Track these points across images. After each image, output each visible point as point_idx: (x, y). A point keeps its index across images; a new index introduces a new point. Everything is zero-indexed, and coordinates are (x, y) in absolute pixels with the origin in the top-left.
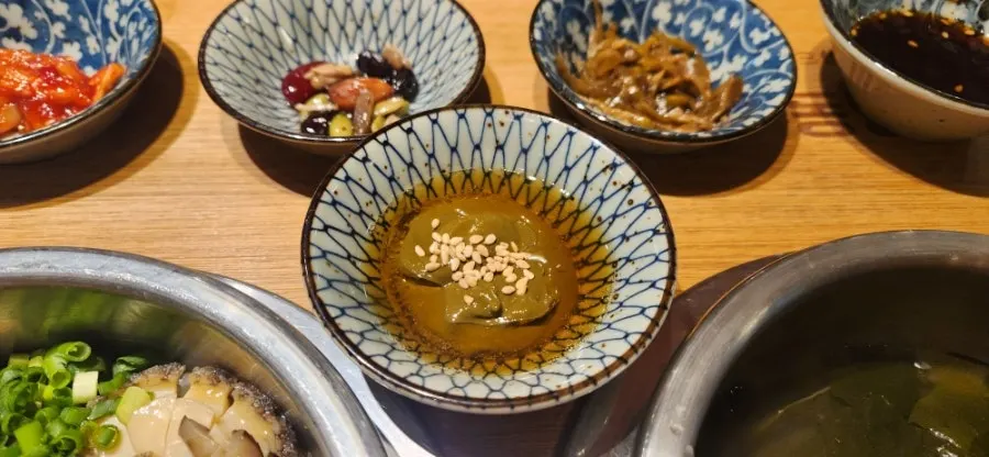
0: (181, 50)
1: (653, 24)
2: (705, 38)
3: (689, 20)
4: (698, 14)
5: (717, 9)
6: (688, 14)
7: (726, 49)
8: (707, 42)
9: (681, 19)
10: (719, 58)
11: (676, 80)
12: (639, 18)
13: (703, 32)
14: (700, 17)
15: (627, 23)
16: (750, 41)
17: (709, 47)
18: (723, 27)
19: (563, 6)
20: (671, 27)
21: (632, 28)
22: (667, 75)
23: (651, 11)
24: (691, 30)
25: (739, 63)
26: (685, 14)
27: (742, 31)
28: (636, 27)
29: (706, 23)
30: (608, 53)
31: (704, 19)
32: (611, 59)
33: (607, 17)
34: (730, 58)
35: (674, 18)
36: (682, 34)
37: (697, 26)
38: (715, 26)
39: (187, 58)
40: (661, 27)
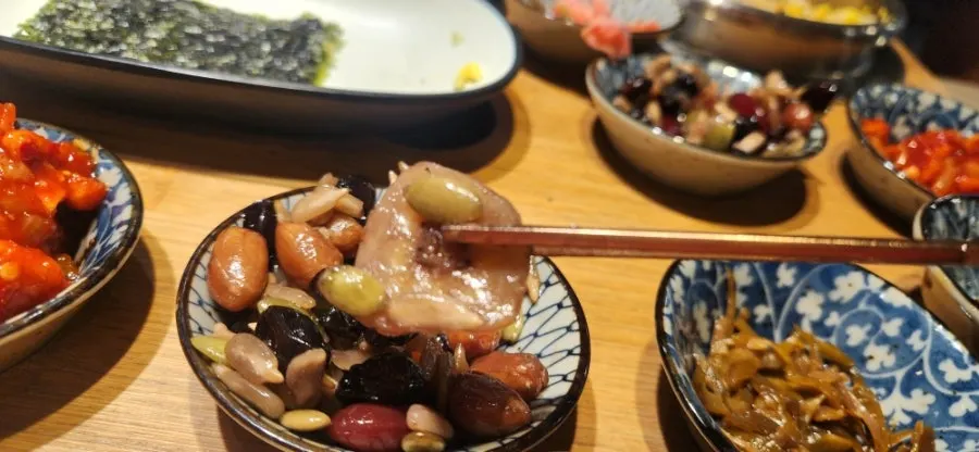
0: (162, 253)
1: (795, 319)
2: (868, 352)
3: (846, 324)
4: (861, 319)
5: (888, 320)
6: (846, 316)
7: (900, 375)
8: (871, 358)
9: (834, 319)
10: (889, 385)
11: (840, 413)
12: (779, 307)
13: (865, 344)
14: (862, 325)
15: (762, 312)
16: (940, 375)
17: (872, 366)
18: (895, 345)
19: (693, 282)
20: (819, 327)
21: (768, 317)
22: (826, 403)
23: (796, 301)
24: (847, 337)
25: (920, 402)
26: (841, 314)
27: (926, 356)
28: (773, 319)
29: (870, 333)
30: (741, 354)
31: (868, 327)
32: (747, 363)
33: (741, 298)
34: (906, 391)
35: (825, 316)
36: (833, 340)
37: (856, 335)
38: (884, 340)
39: (167, 265)
40: (806, 327)
